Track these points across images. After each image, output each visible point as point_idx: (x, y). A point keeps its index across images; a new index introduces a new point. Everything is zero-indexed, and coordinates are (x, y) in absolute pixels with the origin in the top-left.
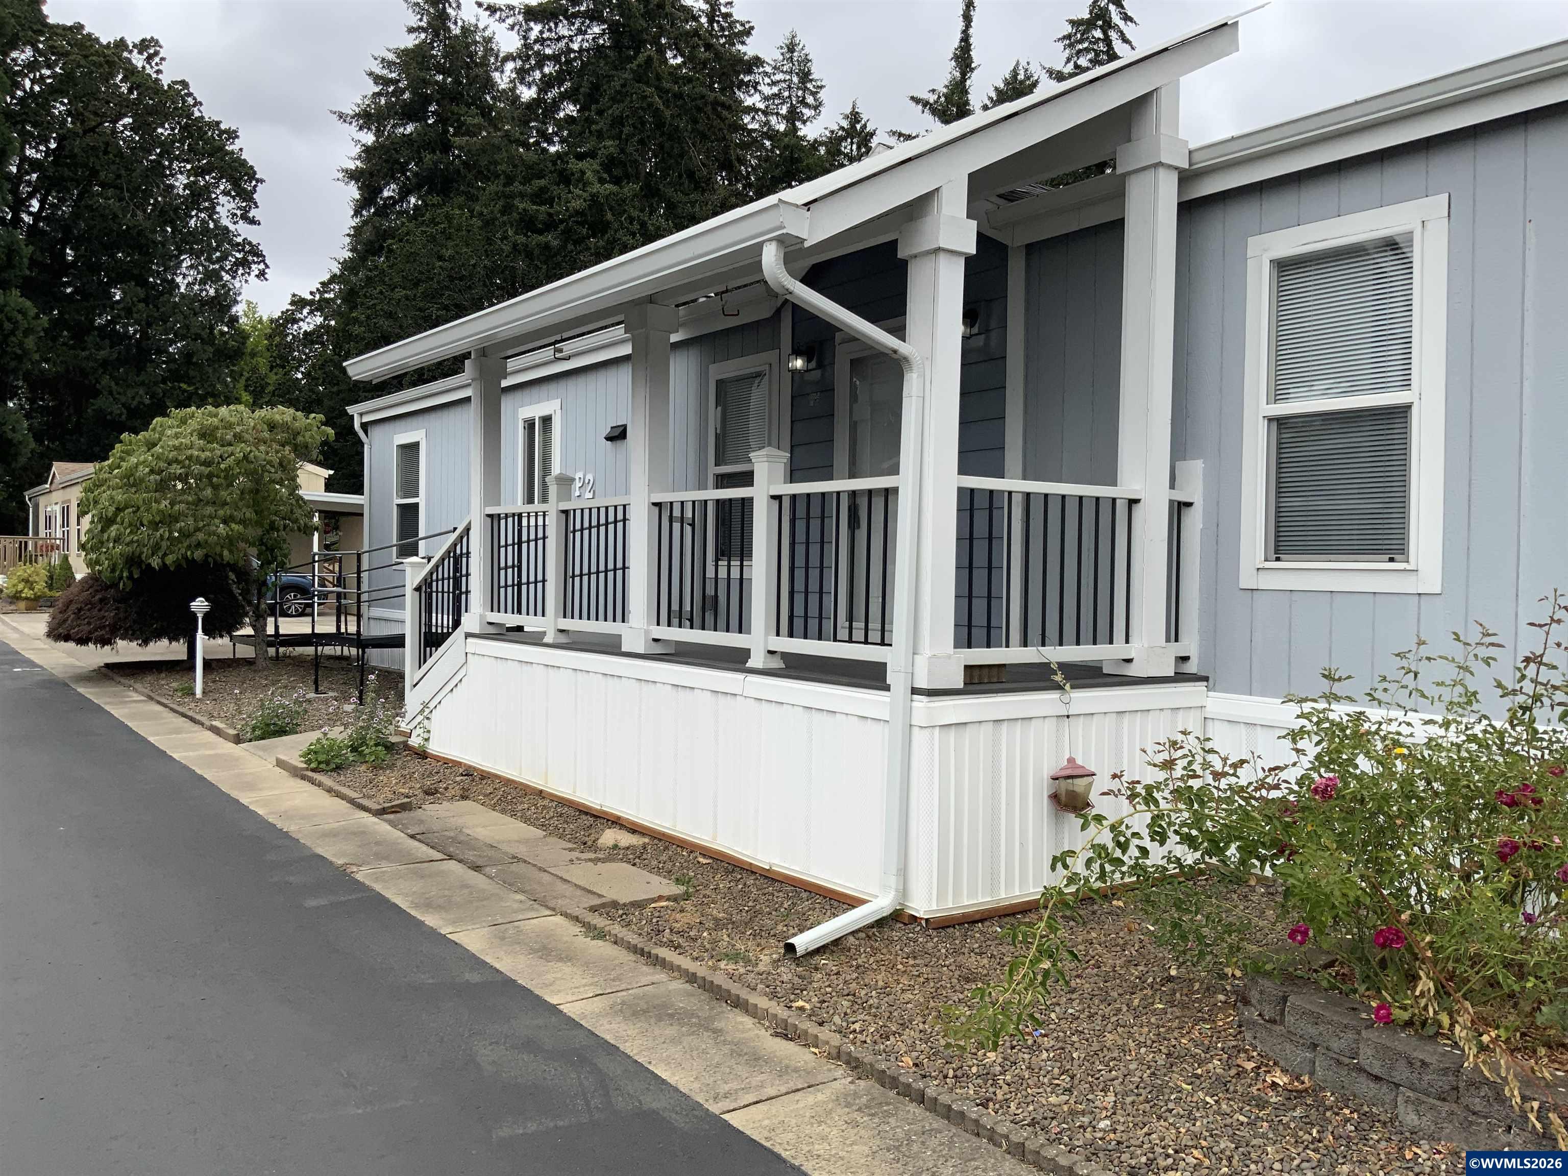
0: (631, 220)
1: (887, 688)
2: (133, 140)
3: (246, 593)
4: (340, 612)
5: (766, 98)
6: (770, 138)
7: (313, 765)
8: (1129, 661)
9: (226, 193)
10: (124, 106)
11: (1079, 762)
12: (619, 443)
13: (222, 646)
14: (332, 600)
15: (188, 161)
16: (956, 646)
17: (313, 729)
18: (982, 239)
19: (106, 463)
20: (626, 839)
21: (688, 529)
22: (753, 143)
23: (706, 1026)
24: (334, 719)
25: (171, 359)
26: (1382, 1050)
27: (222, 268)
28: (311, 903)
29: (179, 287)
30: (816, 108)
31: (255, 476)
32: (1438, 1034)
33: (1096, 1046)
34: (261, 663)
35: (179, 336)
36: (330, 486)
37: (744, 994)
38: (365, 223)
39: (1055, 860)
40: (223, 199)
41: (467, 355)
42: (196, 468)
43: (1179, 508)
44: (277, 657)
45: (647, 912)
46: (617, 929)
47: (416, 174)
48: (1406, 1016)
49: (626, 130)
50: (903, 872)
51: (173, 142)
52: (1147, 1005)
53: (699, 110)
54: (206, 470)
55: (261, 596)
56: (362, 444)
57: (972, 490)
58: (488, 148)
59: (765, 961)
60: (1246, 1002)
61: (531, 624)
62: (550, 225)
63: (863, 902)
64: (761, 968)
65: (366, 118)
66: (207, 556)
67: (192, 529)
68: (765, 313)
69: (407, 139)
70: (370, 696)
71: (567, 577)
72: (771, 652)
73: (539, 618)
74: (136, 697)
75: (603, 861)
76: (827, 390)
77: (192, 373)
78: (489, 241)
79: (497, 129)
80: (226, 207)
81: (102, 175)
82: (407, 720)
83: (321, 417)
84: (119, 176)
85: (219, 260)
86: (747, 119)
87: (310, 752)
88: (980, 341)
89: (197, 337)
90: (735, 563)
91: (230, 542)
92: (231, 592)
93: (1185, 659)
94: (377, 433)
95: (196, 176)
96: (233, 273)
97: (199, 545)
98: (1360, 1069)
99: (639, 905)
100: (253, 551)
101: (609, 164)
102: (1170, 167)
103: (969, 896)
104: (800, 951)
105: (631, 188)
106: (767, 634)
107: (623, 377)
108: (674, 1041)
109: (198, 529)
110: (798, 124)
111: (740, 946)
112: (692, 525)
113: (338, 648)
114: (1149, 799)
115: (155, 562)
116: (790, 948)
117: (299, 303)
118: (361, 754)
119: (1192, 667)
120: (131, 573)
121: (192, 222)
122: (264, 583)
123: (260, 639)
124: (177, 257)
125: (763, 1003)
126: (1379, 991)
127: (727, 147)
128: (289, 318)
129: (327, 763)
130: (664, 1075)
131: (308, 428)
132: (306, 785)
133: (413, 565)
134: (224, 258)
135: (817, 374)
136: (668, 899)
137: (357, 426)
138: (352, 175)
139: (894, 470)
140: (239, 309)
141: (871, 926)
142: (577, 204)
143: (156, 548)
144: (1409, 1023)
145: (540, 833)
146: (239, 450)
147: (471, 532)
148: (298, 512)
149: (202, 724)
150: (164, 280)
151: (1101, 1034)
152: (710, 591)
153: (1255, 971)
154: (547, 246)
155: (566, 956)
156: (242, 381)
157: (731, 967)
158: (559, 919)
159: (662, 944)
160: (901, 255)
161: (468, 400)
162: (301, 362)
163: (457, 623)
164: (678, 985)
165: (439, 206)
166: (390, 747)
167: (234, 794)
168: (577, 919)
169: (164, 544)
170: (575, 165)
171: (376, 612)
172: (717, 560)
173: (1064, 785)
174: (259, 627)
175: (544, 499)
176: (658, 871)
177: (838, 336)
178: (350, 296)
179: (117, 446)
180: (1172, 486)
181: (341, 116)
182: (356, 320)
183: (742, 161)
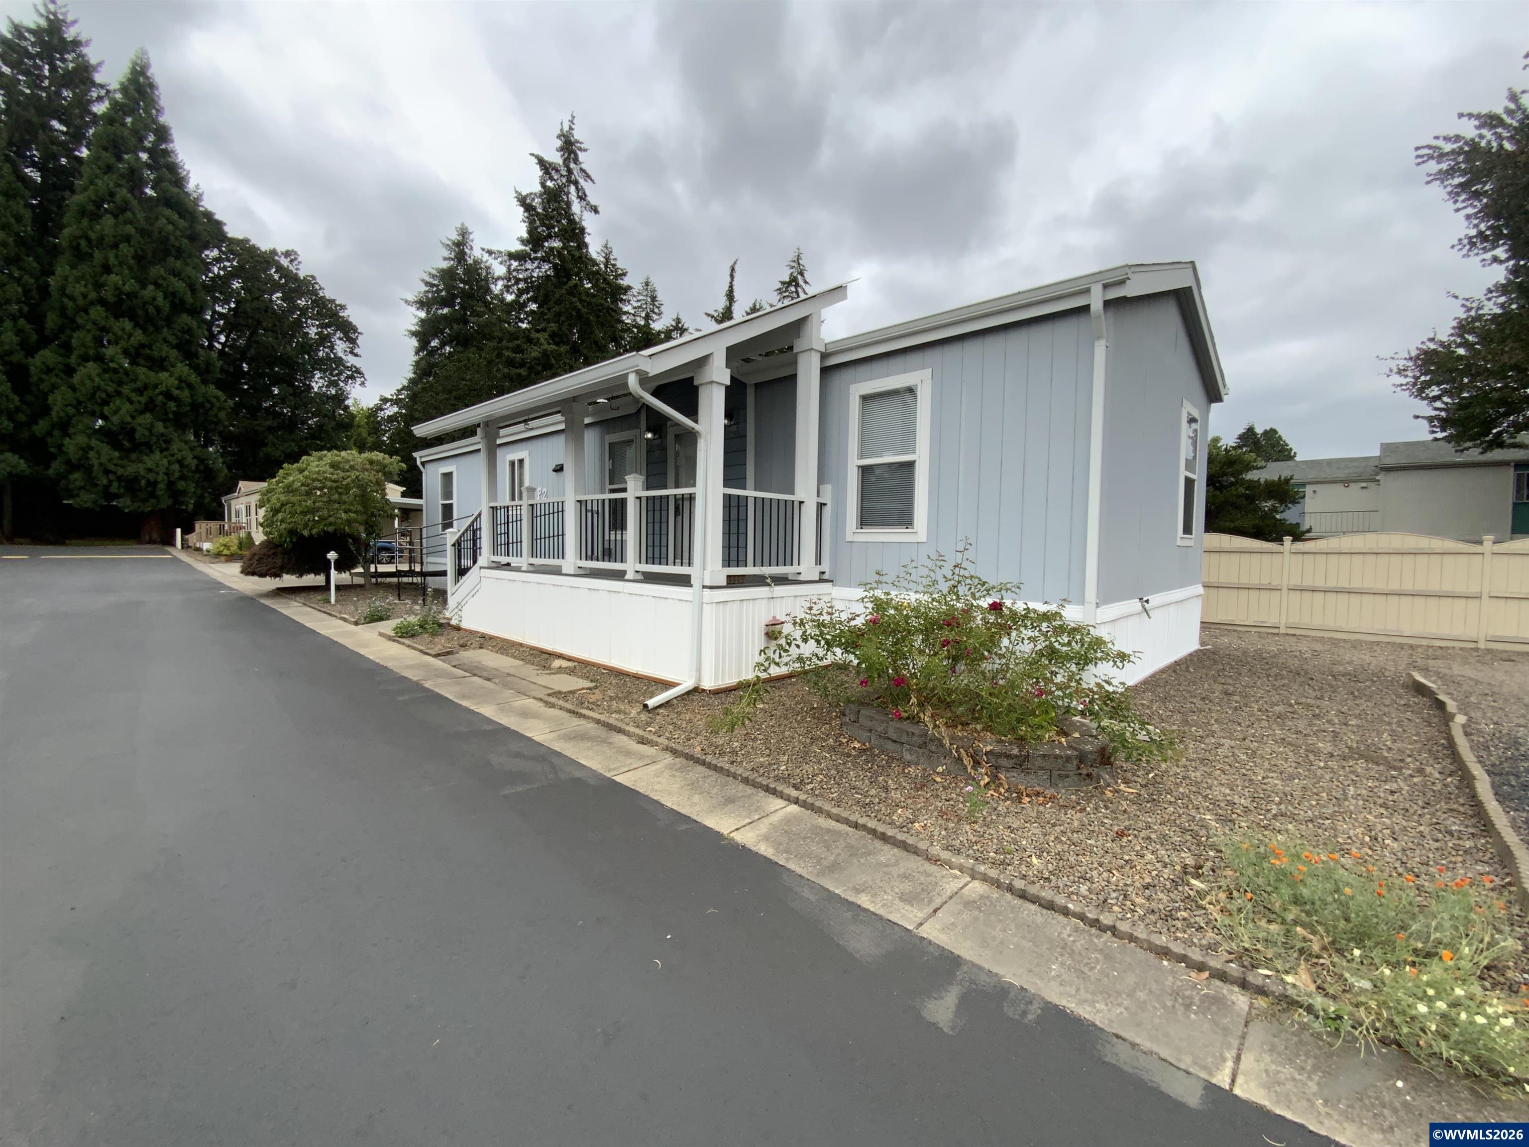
0: (565, 364)
1: (691, 586)
2: (283, 306)
3: (358, 549)
4: (411, 560)
5: (635, 308)
6: (636, 328)
7: (399, 634)
8: (800, 573)
9: (340, 339)
10: (276, 287)
11: (778, 618)
12: (560, 473)
13: (345, 577)
14: (406, 554)
15: (317, 320)
16: (723, 566)
17: (398, 617)
18: (732, 378)
19: (274, 480)
20: (565, 664)
21: (596, 516)
22: (628, 330)
23: (605, 741)
24: (411, 612)
25: (310, 427)
26: (898, 730)
27: (339, 379)
28: (401, 699)
29: (313, 388)
30: (659, 314)
31: (362, 487)
32: (919, 722)
33: (781, 737)
34: (368, 586)
35: (314, 415)
36: (404, 495)
37: (623, 726)
38: (421, 359)
39: (761, 651)
40: (338, 342)
41: (479, 425)
42: (329, 484)
43: (821, 506)
44: (377, 584)
45: (576, 695)
46: (561, 703)
47: (449, 335)
48: (906, 715)
49: (562, 319)
50: (699, 670)
51: (307, 309)
52: (804, 718)
53: (600, 311)
54: (335, 485)
55: (366, 551)
56: (421, 473)
57: (730, 495)
58: (488, 323)
59: (634, 713)
60: (844, 715)
61: (514, 561)
62: (522, 365)
63: (678, 684)
64: (632, 715)
65: (421, 304)
66: (336, 530)
67: (326, 515)
68: (632, 410)
69: (444, 316)
70: (429, 599)
71: (533, 540)
72: (637, 572)
73: (519, 558)
74: (296, 604)
75: (554, 674)
76: (664, 449)
77: (323, 436)
78: (490, 371)
79: (493, 314)
80: (341, 347)
81: (264, 324)
82: (449, 611)
83: (398, 458)
84: (275, 325)
85: (337, 375)
86: (624, 317)
87: (397, 628)
88: (734, 428)
89: (325, 416)
90: (619, 532)
91: (349, 522)
92: (350, 549)
93: (823, 573)
94: (429, 467)
95: (322, 328)
96: (346, 382)
97: (331, 524)
98: (889, 739)
99: (572, 692)
100: (362, 528)
101: (553, 335)
102: (816, 350)
103: (729, 680)
104: (650, 706)
105: (564, 349)
106: (635, 563)
107: (561, 440)
108: (589, 749)
109: (331, 516)
110: (650, 322)
111: (622, 707)
112: (598, 513)
113: (410, 579)
114: (802, 624)
115: (306, 533)
116: (646, 706)
117: (385, 400)
118: (425, 628)
119: (826, 577)
120: (291, 540)
121: (321, 354)
122: (369, 545)
123: (367, 574)
124: (312, 372)
125: (631, 729)
126: (897, 706)
127: (614, 331)
128: (379, 408)
129: (407, 633)
130: (584, 763)
131: (391, 464)
132: (395, 644)
133: (450, 533)
134: (340, 373)
135: (658, 441)
136: (587, 689)
137: (418, 463)
138: (414, 334)
139: (694, 485)
140: (349, 402)
141: (683, 695)
142: (534, 354)
143: (306, 525)
144: (908, 718)
145: (521, 663)
146: (353, 475)
147: (482, 516)
148: (387, 508)
149: (336, 617)
150: (304, 384)
151: (784, 732)
152: (606, 546)
153: (848, 701)
154: (520, 374)
155: (536, 716)
156: (353, 440)
157: (617, 716)
158: (531, 700)
159: (584, 708)
160: (696, 383)
161: (479, 450)
162: (386, 431)
163: (475, 562)
164: (592, 725)
165: (462, 352)
166: (440, 625)
167: (356, 650)
168: (541, 700)
169: (310, 524)
170: (534, 335)
171: (431, 559)
172: (610, 531)
173: (771, 628)
174: (367, 569)
175: (521, 498)
176: (582, 677)
177: (669, 423)
178: (413, 397)
179: (281, 471)
180: (818, 496)
181: (407, 302)
182: (416, 410)
183: (623, 338)
